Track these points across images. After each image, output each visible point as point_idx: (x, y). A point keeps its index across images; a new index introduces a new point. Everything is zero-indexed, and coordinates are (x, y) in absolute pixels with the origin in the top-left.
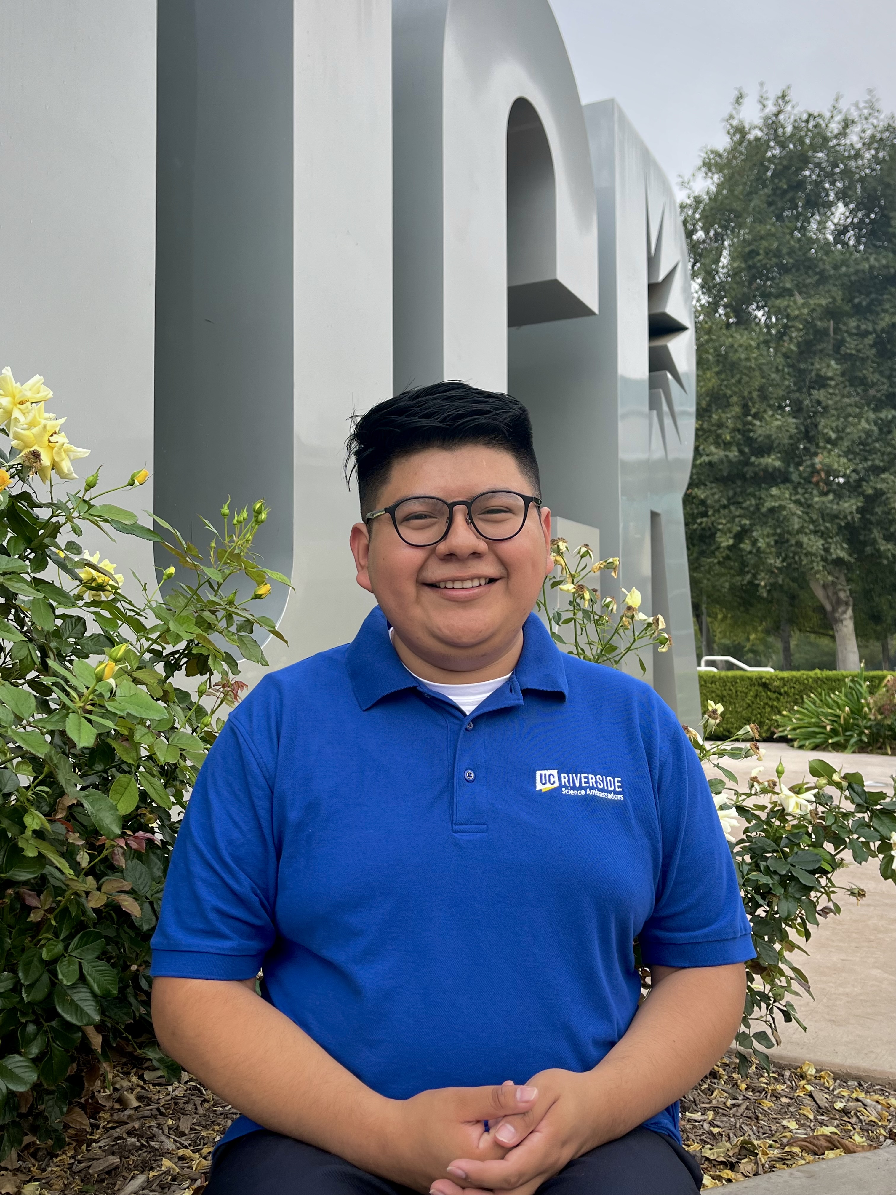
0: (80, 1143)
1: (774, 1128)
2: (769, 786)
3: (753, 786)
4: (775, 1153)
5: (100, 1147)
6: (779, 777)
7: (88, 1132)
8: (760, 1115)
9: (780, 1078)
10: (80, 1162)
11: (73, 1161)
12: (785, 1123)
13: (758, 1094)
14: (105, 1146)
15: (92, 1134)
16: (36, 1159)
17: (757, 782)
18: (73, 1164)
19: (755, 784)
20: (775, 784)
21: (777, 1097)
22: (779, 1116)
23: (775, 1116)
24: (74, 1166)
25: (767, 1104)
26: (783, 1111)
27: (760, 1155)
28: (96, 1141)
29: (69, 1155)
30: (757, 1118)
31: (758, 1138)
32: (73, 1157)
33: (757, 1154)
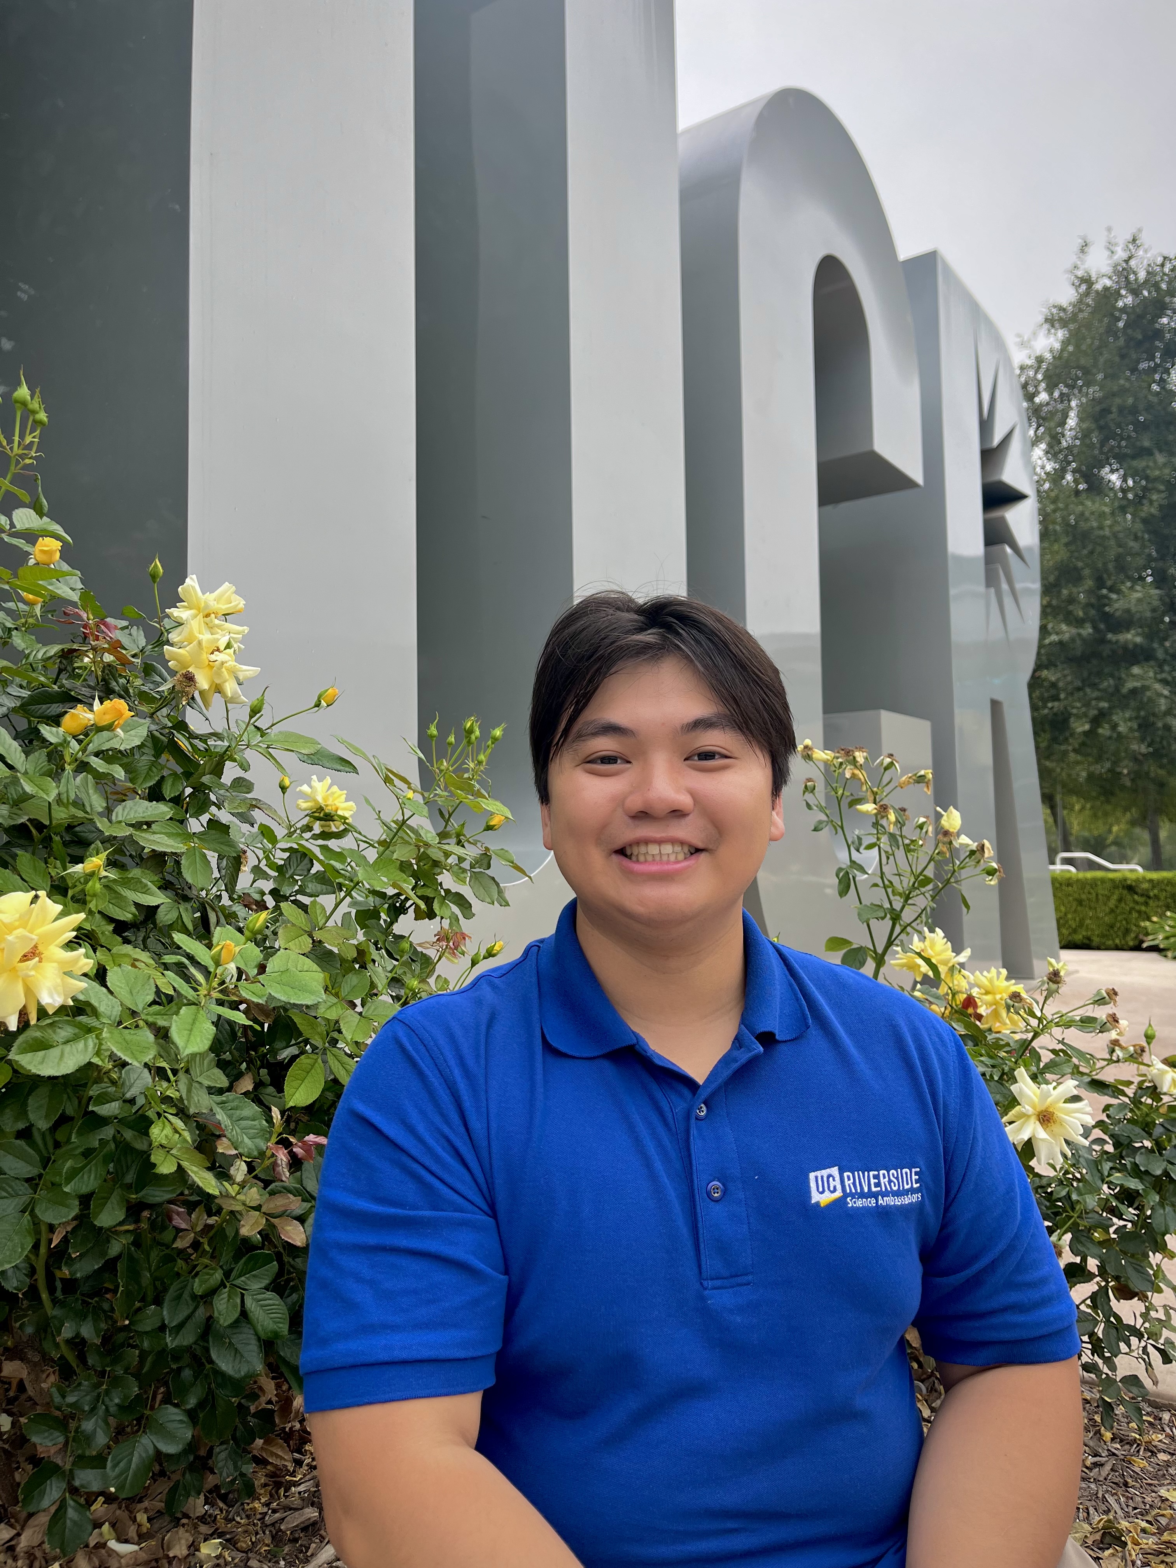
0: (278, 1485)
1: (1148, 1499)
2: (1135, 1052)
3: (1113, 1051)
4: (1150, 1542)
5: (300, 1493)
6: (1149, 1043)
7: (289, 1471)
8: (1129, 1480)
9: (1156, 1425)
10: (274, 1511)
11: (265, 1509)
12: (1163, 1492)
13: (1127, 1447)
14: (305, 1492)
15: (293, 1474)
16: (225, 1502)
17: (1120, 1046)
18: (266, 1513)
19: (1117, 1048)
20: (1143, 1050)
21: (1152, 1452)
22: (1156, 1482)
23: (1149, 1481)
24: (267, 1518)
25: (1140, 1463)
26: (1161, 1473)
27: (1130, 1545)
28: (296, 1484)
29: (263, 1500)
30: (1126, 1484)
31: (1127, 1516)
32: (267, 1505)
33: (1126, 1544)
